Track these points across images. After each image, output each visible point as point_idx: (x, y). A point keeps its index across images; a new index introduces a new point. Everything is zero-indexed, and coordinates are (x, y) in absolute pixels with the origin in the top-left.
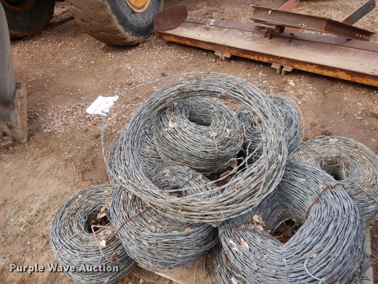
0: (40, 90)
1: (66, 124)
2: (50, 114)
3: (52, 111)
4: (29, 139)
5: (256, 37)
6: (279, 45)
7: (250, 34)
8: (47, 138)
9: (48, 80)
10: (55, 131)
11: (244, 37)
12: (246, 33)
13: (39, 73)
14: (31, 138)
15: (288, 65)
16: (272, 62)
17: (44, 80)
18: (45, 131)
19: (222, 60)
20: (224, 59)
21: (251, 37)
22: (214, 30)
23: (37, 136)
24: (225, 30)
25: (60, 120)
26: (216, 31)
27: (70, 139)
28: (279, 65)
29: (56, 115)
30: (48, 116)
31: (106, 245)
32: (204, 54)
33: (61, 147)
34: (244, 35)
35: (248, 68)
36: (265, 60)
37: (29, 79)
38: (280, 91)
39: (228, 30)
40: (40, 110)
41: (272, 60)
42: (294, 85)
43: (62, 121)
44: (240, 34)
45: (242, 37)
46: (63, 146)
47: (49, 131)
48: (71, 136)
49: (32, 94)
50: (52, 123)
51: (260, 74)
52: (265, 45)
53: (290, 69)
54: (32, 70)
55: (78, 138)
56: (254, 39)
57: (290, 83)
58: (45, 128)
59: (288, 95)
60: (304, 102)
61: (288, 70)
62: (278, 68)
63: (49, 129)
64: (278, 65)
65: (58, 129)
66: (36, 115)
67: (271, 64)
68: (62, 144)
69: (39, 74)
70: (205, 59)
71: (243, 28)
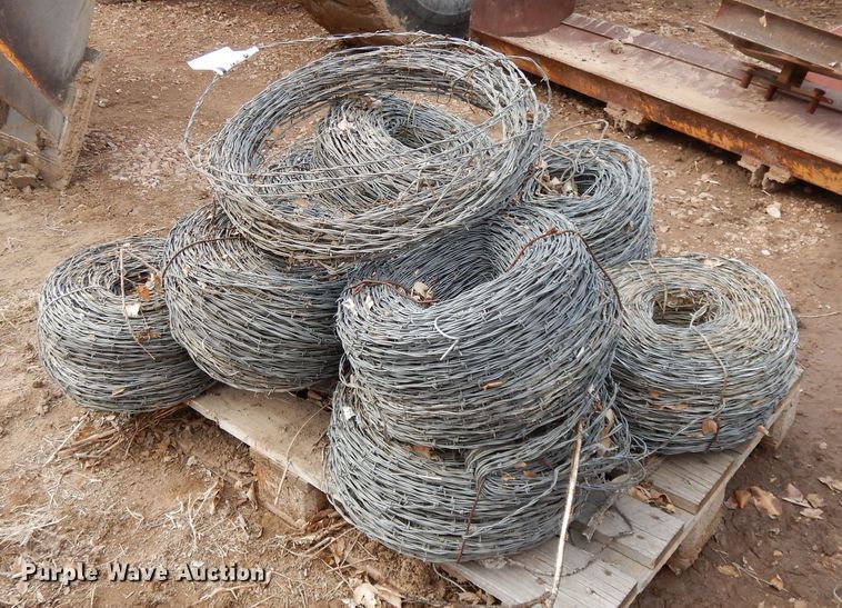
0: (137, 103)
1: (167, 176)
2: (140, 148)
3: (148, 145)
4: (72, 183)
5: (734, 91)
6: (785, 118)
7: (721, 81)
8: (113, 191)
9: (165, 88)
10: (137, 182)
11: (701, 86)
12: (711, 76)
13: (152, 69)
14: (77, 184)
15: (780, 164)
16: (742, 150)
17: (157, 86)
18: (115, 178)
19: (620, 130)
20: (624, 126)
21: (720, 88)
22: (631, 55)
23: (92, 184)
24: (659, 60)
25: (156, 163)
26: (633, 59)
27: (163, 204)
28: (759, 163)
29: (151, 153)
30: (134, 153)
31: (139, 313)
32: (579, 107)
33: (136, 212)
34: (701, 80)
35: (680, 160)
36: (726, 143)
37: (122, 75)
38: (730, 221)
39: (668, 60)
40: (121, 138)
41: (740, 143)
42: (778, 215)
43: (160, 167)
44: (696, 75)
45: (694, 84)
46: (140, 212)
47: (122, 178)
48: (165, 198)
49: (117, 107)
50: (136, 165)
51: (705, 177)
52: (747, 111)
53: (782, 176)
54: (139, 62)
55: (181, 205)
56: (725, 93)
57: (768, 210)
58: (117, 172)
59: (745, 232)
60: (779, 254)
61: (779, 180)
62: (753, 169)
63: (125, 175)
64: (757, 161)
65: (143, 179)
66: (107, 145)
67: (739, 158)
68: (139, 208)
69: (152, 72)
70: (577, 119)
71: (706, 62)
